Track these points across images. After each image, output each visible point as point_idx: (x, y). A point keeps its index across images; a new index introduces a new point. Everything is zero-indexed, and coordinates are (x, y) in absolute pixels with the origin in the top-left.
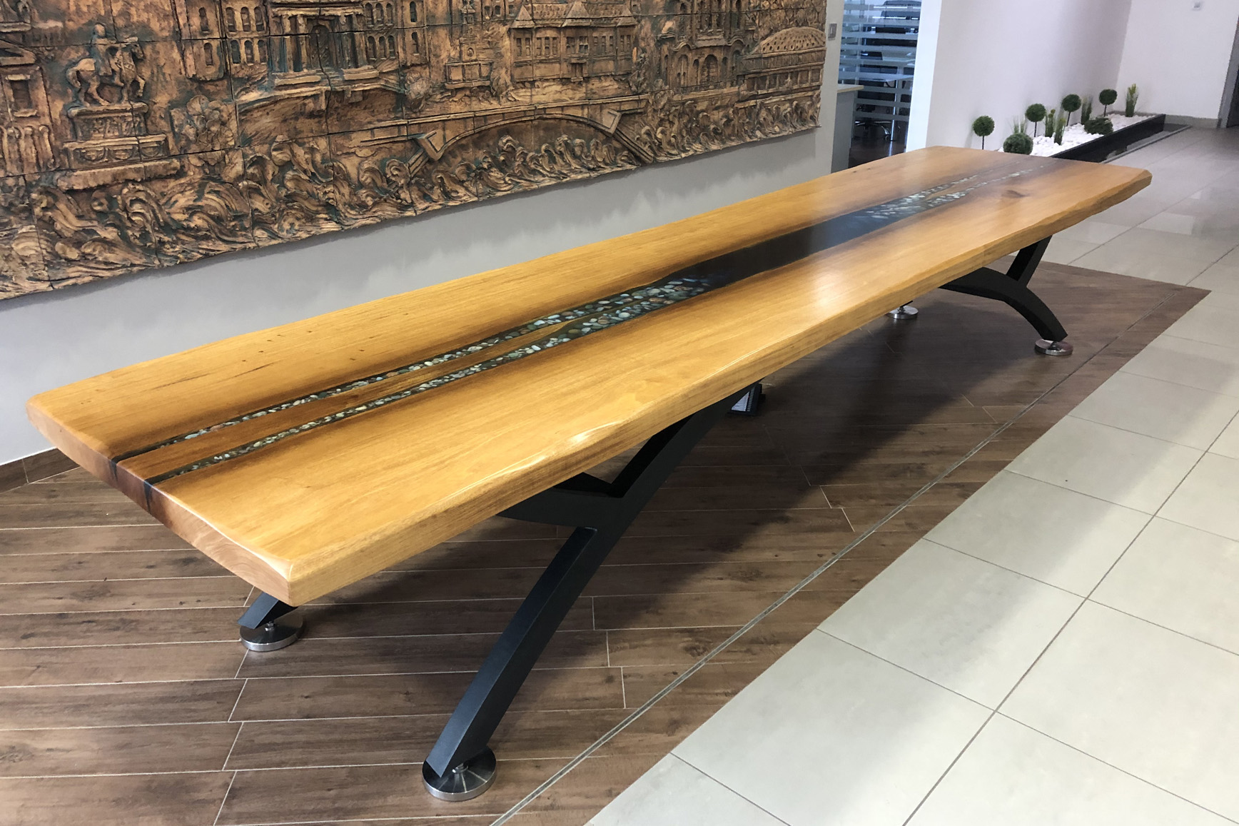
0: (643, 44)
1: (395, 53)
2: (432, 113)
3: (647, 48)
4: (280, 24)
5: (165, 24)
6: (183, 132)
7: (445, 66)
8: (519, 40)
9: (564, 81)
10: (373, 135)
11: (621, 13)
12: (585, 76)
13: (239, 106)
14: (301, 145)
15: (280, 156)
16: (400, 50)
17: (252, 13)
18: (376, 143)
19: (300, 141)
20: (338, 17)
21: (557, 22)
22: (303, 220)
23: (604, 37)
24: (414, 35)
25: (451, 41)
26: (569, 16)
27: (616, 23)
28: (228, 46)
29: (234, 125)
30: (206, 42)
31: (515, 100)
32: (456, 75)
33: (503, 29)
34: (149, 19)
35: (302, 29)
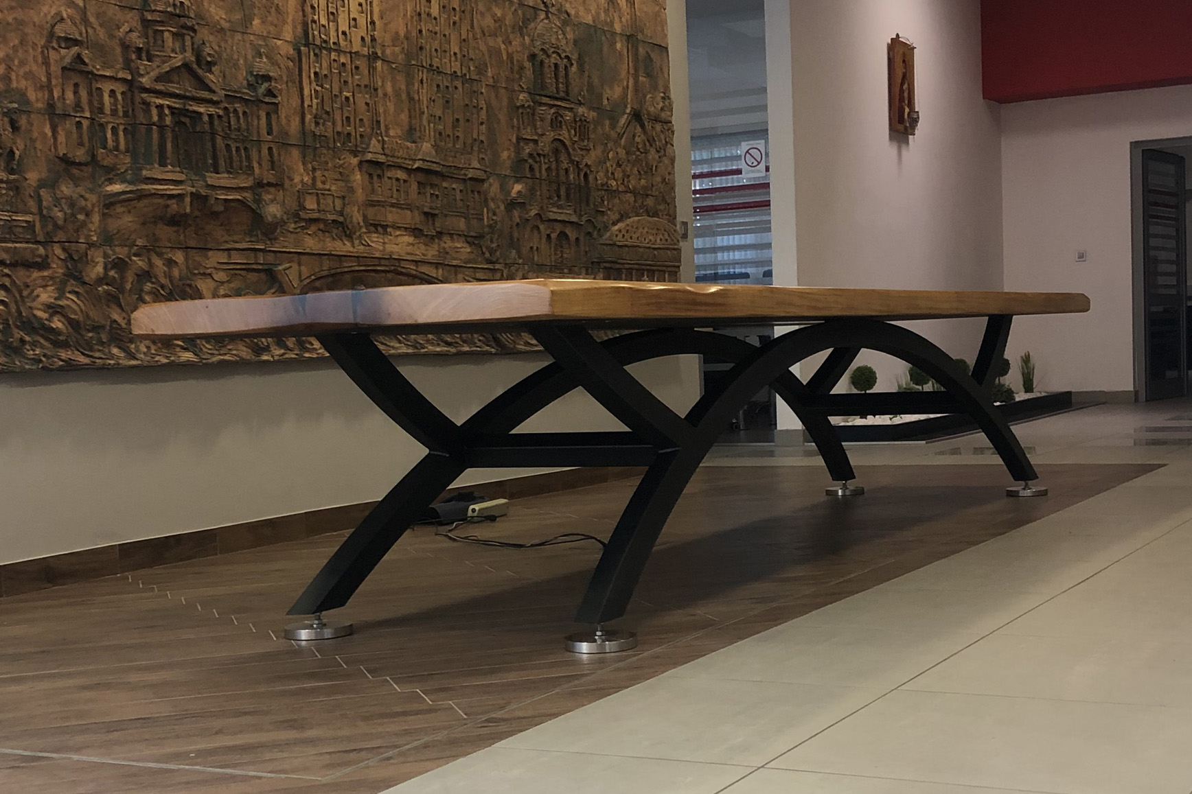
0: (492, 205)
1: (251, 168)
2: (285, 244)
3: (497, 211)
4: (147, 111)
5: (40, 95)
6: (52, 215)
7: (298, 191)
8: (371, 175)
9: (416, 232)
10: (230, 257)
11: (470, 165)
12: (438, 230)
13: (105, 195)
14: (160, 255)
15: (140, 263)
16: (256, 165)
17: (120, 97)
18: (232, 267)
19: (158, 249)
20: (201, 114)
21: (407, 162)
22: (159, 345)
23: (454, 189)
24: (270, 149)
25: (304, 164)
26: (419, 157)
27: (465, 175)
28: (97, 127)
29: (96, 218)
30: (77, 119)
31: (369, 245)
32: (311, 204)
33: (355, 161)
34: (26, 88)
35: (168, 120)
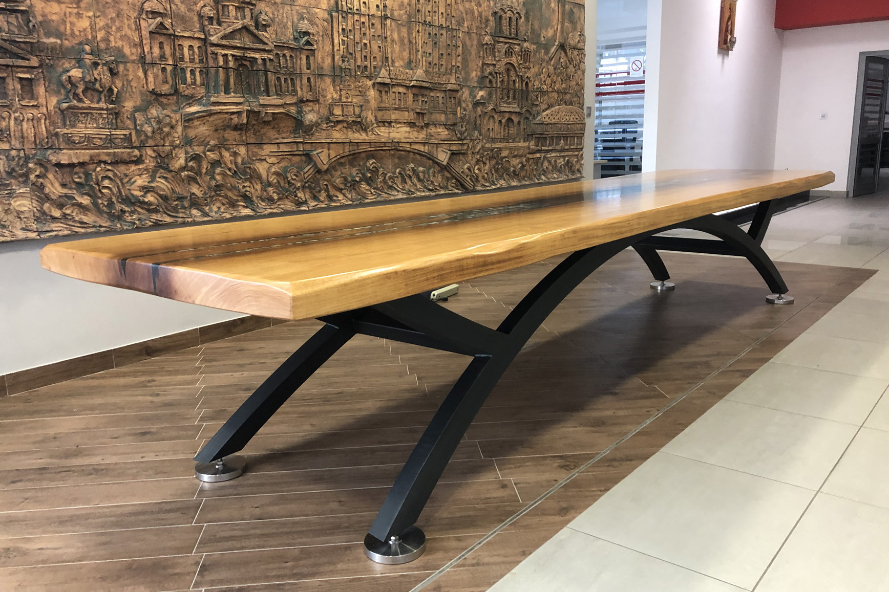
0: (464, 105)
1: (295, 91)
2: (320, 136)
3: (467, 108)
4: (216, 59)
5: (134, 50)
6: (143, 129)
7: (329, 104)
8: (381, 92)
9: (411, 125)
10: (279, 148)
11: (449, 81)
12: (426, 122)
13: (184, 115)
14: (228, 150)
15: (212, 156)
16: (299, 89)
17: (196, 50)
18: (280, 154)
19: (227, 146)
20: (257, 59)
21: (406, 82)
22: (227, 206)
23: (438, 97)
24: (309, 79)
25: (334, 87)
26: (415, 79)
27: (446, 88)
28: (178, 71)
29: (179, 129)
30: (163, 66)
31: (378, 134)
32: (337, 111)
33: (370, 83)
34: (123, 47)
35: (231, 64)
